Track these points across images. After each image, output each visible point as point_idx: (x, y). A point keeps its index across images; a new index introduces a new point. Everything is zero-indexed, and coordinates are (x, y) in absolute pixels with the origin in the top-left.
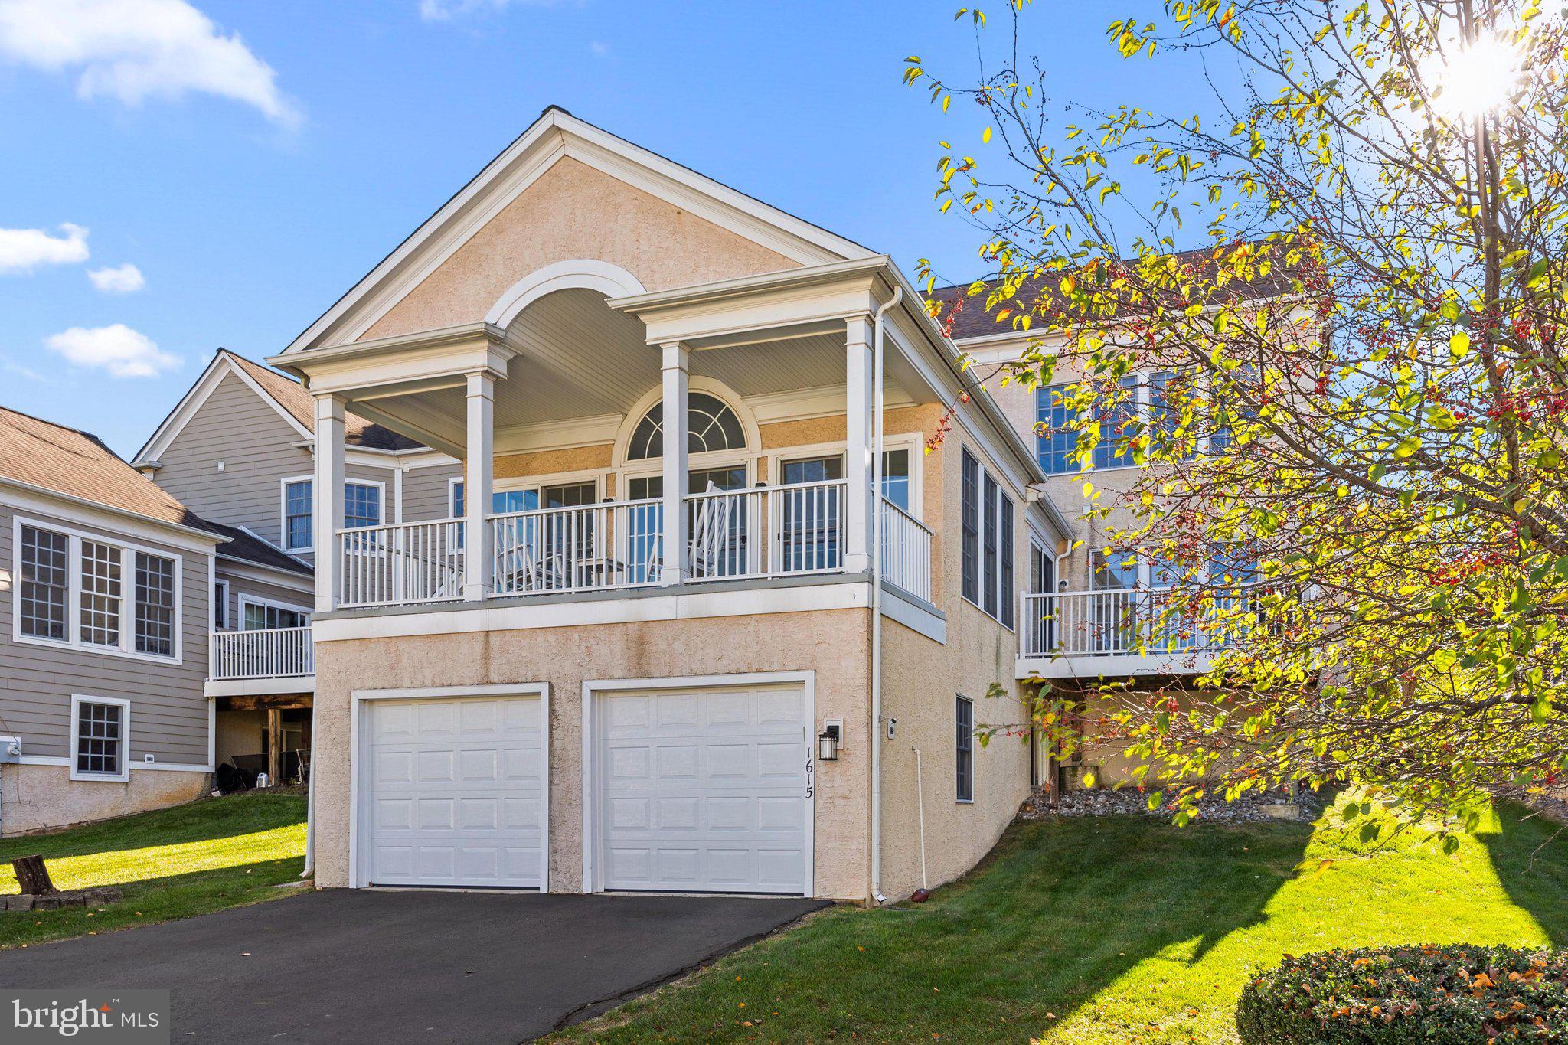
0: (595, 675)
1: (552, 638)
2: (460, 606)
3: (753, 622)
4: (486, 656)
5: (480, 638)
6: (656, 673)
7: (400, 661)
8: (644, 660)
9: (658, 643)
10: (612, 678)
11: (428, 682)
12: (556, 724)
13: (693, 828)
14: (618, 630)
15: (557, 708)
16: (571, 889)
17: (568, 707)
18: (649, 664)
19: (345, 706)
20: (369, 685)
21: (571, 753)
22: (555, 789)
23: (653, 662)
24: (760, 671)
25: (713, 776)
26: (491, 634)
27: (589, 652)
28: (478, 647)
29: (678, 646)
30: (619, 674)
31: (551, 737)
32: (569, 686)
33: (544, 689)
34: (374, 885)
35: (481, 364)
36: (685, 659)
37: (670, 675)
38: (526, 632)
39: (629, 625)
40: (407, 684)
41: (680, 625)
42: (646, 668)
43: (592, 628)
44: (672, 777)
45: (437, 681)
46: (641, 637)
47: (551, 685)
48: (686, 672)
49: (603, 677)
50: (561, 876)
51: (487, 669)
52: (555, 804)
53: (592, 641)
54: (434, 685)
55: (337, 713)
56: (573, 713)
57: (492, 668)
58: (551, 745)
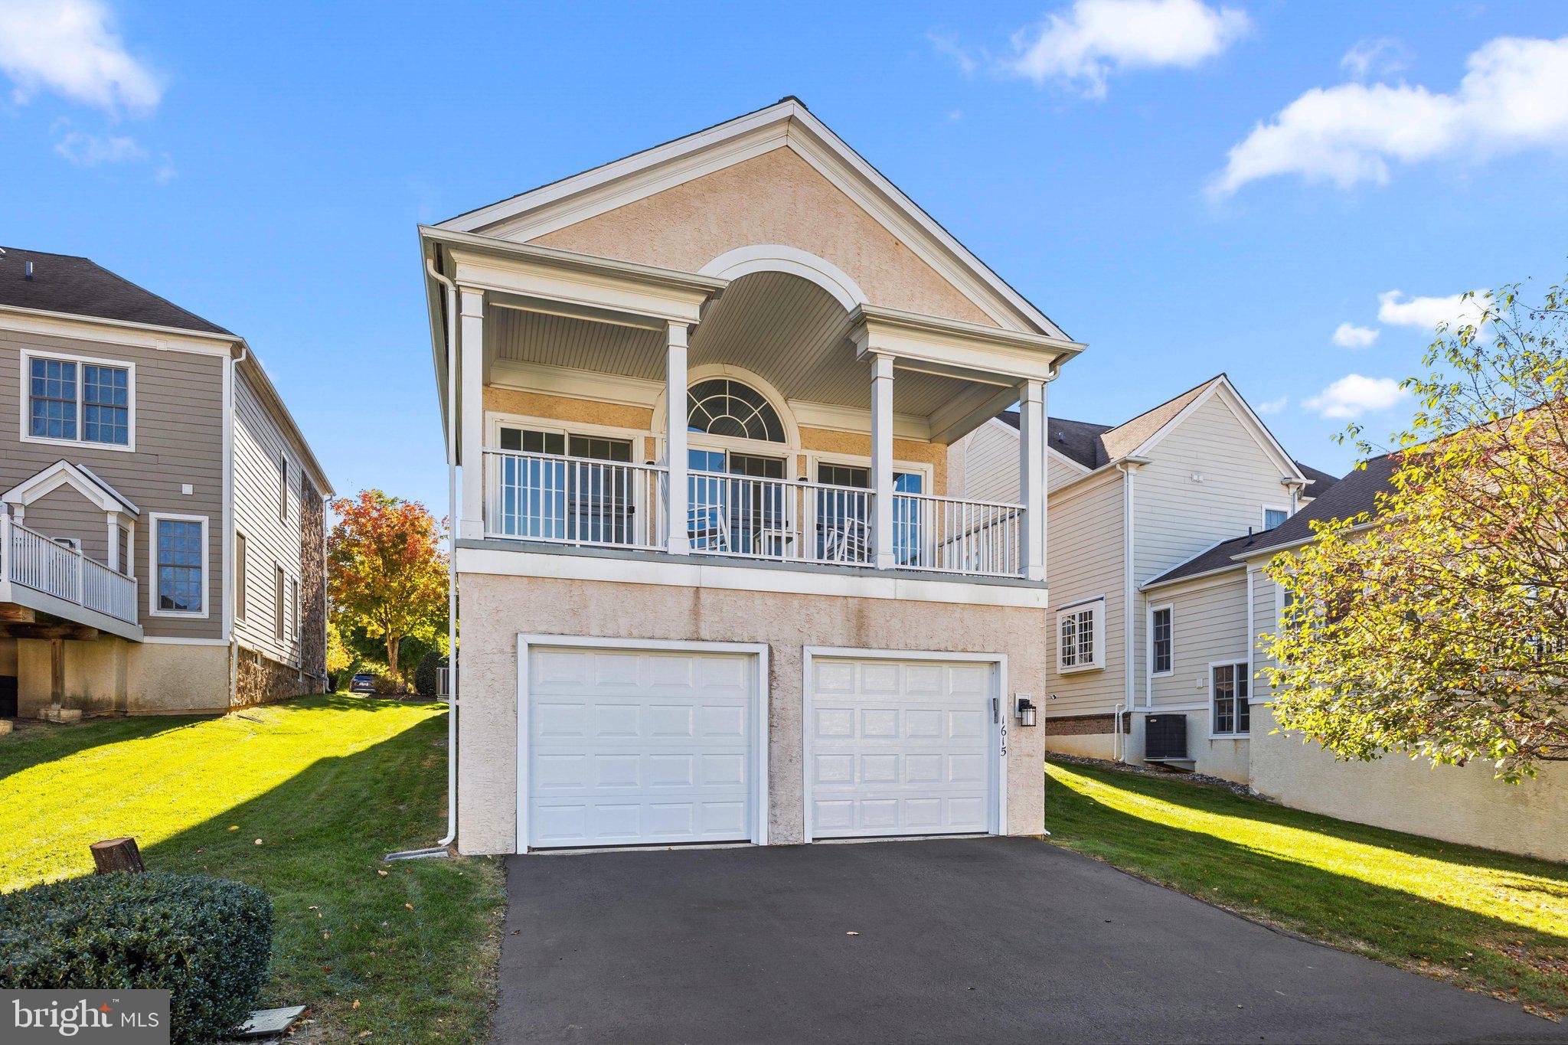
0: (815, 642)
1: (770, 602)
2: (665, 557)
3: (959, 610)
4: (696, 612)
5: (690, 593)
6: (875, 645)
7: (585, 607)
8: (862, 631)
9: (876, 618)
10: (832, 645)
11: (623, 632)
12: (775, 684)
13: (892, 781)
14: (839, 602)
15: (776, 669)
16: (793, 840)
17: (788, 669)
18: (867, 636)
19: (508, 649)
20: (543, 628)
21: (791, 713)
22: (775, 746)
23: (872, 634)
24: (964, 651)
25: (912, 736)
26: (702, 590)
27: (809, 620)
28: (687, 602)
29: (895, 623)
30: (839, 642)
31: (770, 697)
32: (789, 650)
33: (763, 650)
34: (534, 849)
35: (693, 317)
36: (901, 635)
37: (887, 648)
38: (741, 593)
39: (849, 599)
40: (596, 631)
41: (897, 604)
42: (865, 639)
43: (813, 597)
44: (873, 737)
45: (635, 632)
46: (860, 611)
47: (770, 648)
48: (901, 646)
49: (823, 643)
50: (781, 829)
51: (697, 625)
52: (774, 760)
53: (812, 610)
54: (630, 636)
55: (496, 658)
56: (793, 675)
57: (703, 625)
58: (770, 704)
